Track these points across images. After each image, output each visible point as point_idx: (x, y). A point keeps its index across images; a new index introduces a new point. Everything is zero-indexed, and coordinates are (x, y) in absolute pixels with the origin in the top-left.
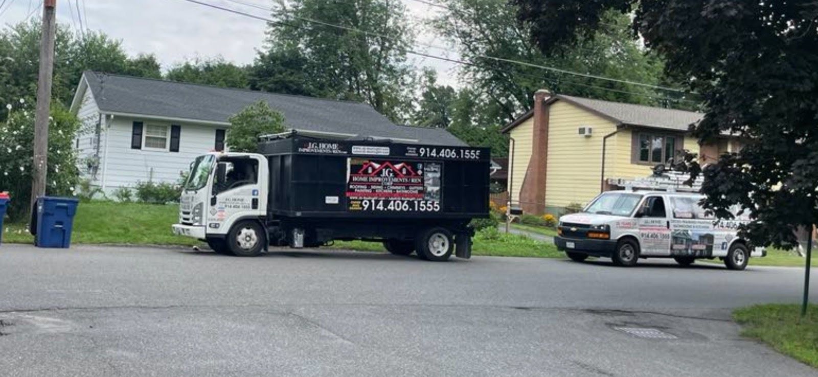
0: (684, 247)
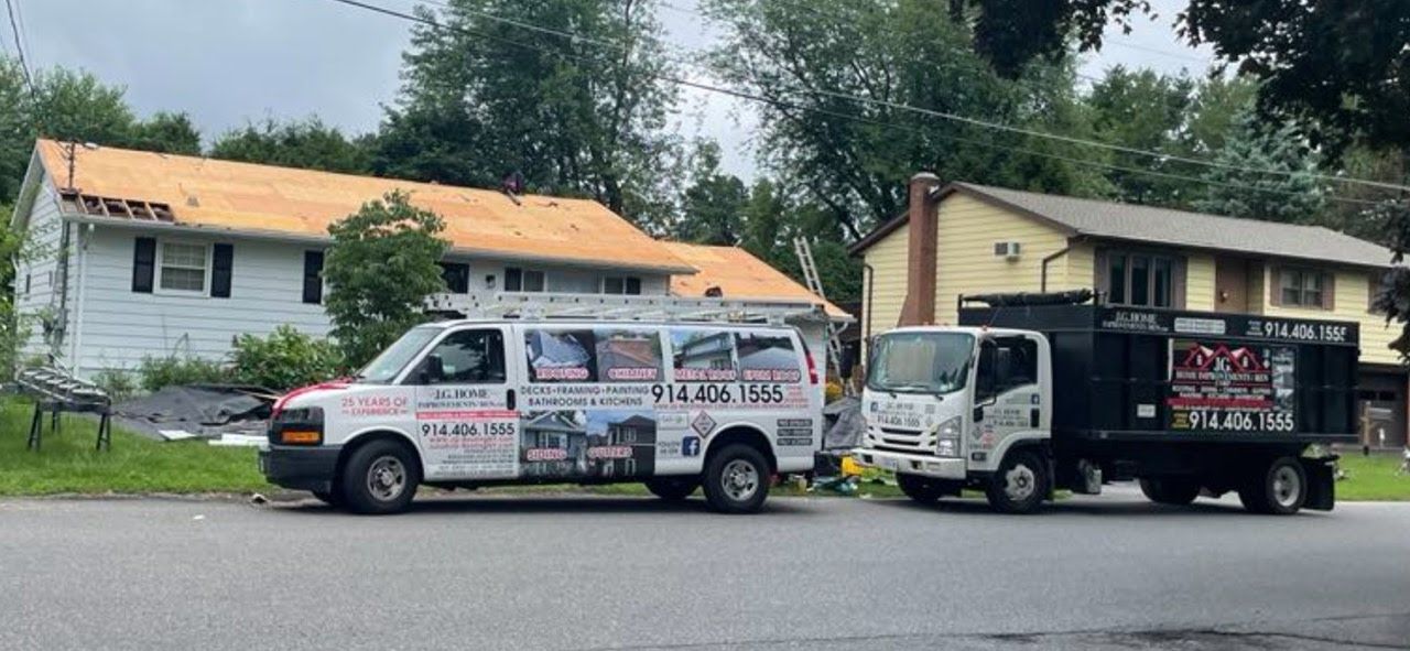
0: (561, 453)
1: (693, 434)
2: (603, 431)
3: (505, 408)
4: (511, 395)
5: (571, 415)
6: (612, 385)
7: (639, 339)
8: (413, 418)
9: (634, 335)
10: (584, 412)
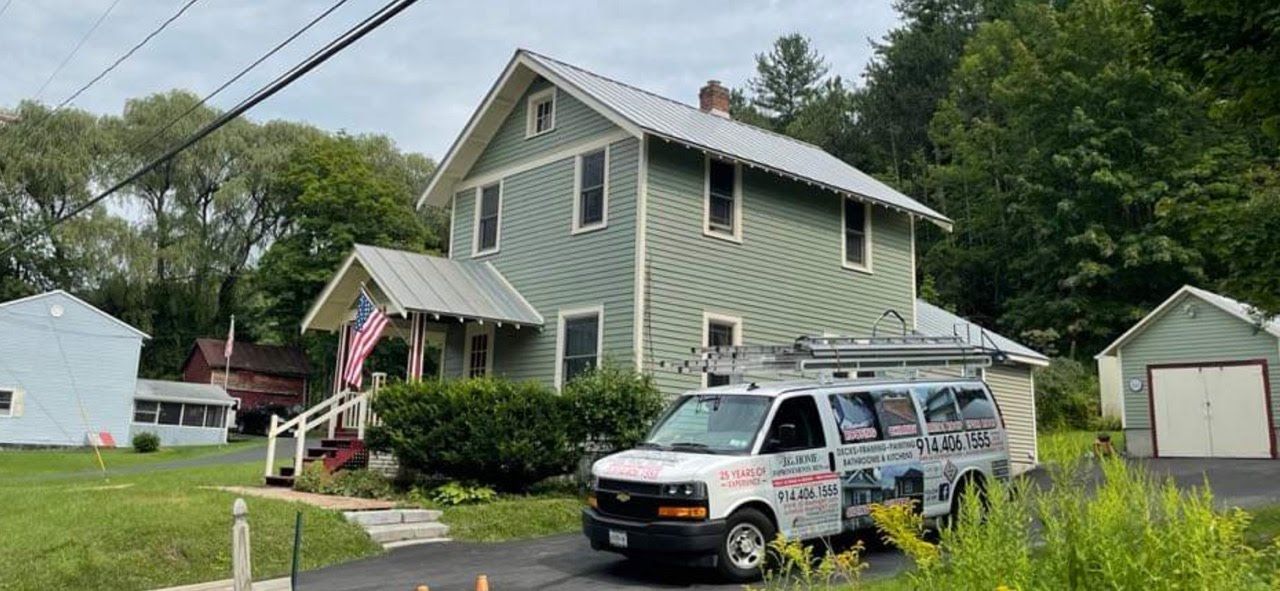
1: (944, 480)
2: (890, 484)
3: (829, 471)
4: (831, 456)
5: (870, 471)
6: (893, 441)
7: (899, 398)
8: (771, 486)
9: (895, 395)
10: (879, 468)
